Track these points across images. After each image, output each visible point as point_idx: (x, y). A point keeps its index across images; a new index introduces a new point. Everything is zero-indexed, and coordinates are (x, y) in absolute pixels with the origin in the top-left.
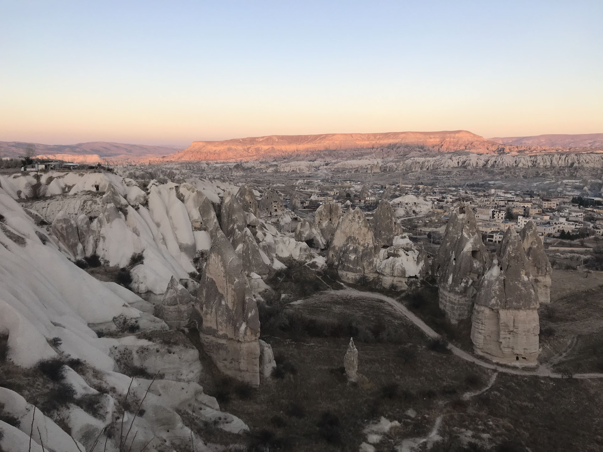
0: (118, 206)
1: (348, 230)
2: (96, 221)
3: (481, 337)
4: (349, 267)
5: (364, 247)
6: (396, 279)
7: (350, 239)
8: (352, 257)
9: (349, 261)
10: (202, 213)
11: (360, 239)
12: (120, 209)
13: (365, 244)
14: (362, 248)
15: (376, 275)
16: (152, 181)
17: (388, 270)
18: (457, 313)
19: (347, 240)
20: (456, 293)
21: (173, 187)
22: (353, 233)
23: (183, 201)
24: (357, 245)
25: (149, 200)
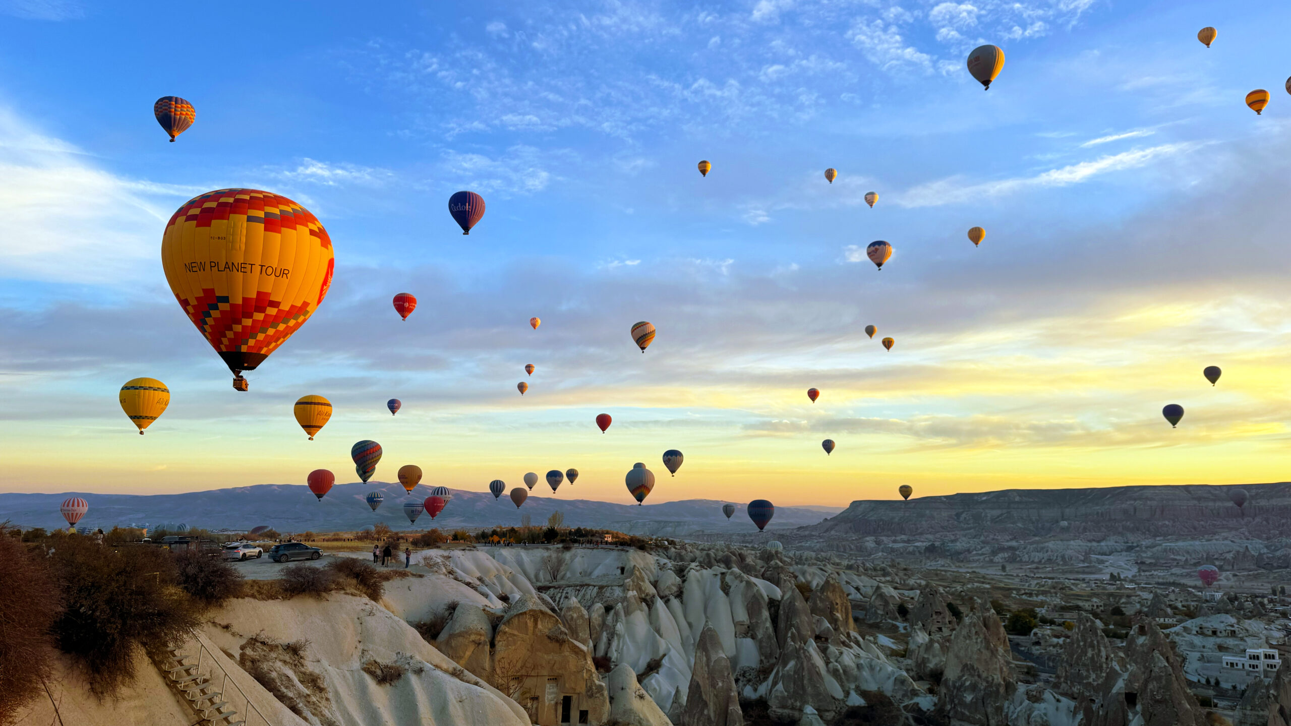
0: (643, 596)
1: (962, 653)
2: (612, 612)
4: (963, 714)
5: (987, 682)
7: (967, 668)
9: (964, 704)
10: (750, 611)
11: (981, 669)
12: (644, 600)
13: (987, 677)
14: (985, 684)
16: (693, 565)
19: (962, 670)
21: (718, 573)
22: (970, 658)
23: (727, 594)
24: (976, 678)
25: (684, 590)
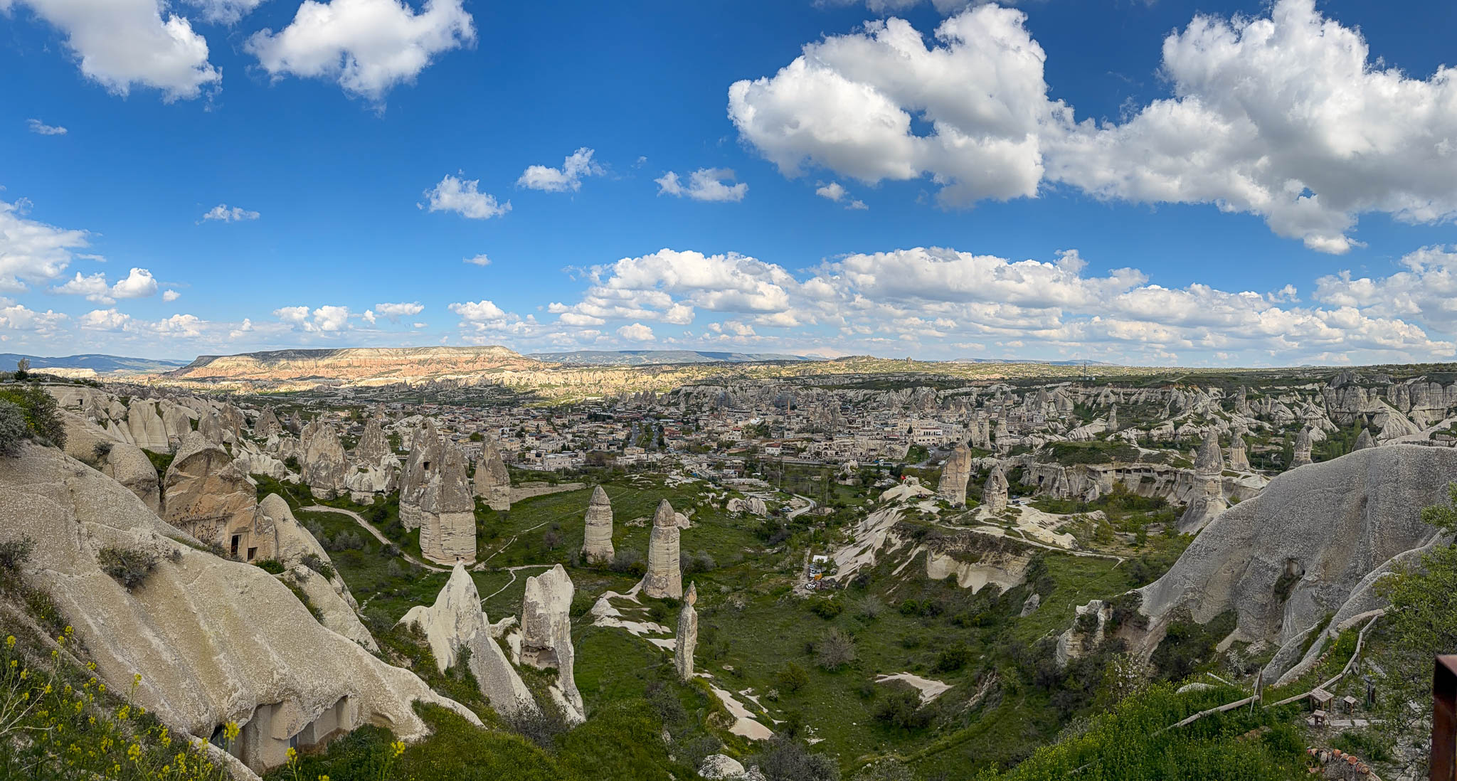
0: (100, 420)
1: (320, 447)
3: (427, 541)
4: (320, 484)
5: (335, 463)
6: (363, 494)
7: (322, 456)
8: (324, 474)
9: (319, 477)
10: (178, 428)
11: (332, 455)
12: (101, 423)
13: (335, 461)
14: (333, 464)
15: (345, 491)
16: (134, 397)
17: (356, 486)
18: (411, 522)
19: (320, 457)
20: (411, 503)
21: (153, 402)
23: (161, 417)
24: (328, 461)
25: (129, 415)
